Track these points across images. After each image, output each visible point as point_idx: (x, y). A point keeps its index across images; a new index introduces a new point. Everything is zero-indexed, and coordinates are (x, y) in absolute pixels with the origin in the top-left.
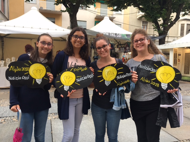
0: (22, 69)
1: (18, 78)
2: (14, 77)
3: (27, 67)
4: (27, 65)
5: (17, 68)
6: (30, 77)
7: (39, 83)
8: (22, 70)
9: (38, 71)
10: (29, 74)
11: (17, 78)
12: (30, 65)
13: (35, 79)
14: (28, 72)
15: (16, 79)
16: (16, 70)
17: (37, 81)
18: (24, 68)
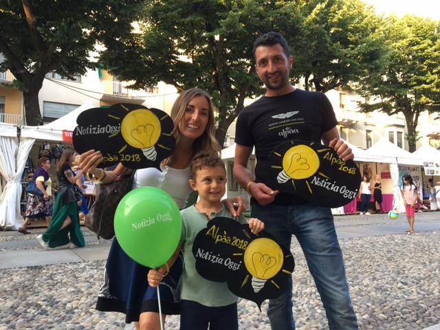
0: (232, 241)
1: (215, 260)
2: (210, 254)
4: (248, 235)
5: (223, 234)
6: (243, 266)
7: (257, 290)
8: (232, 244)
9: (266, 258)
10: (242, 258)
11: (214, 257)
12: (253, 238)
13: (251, 276)
14: (243, 252)
15: (211, 258)
16: (220, 238)
17: (253, 283)
18: (237, 240)
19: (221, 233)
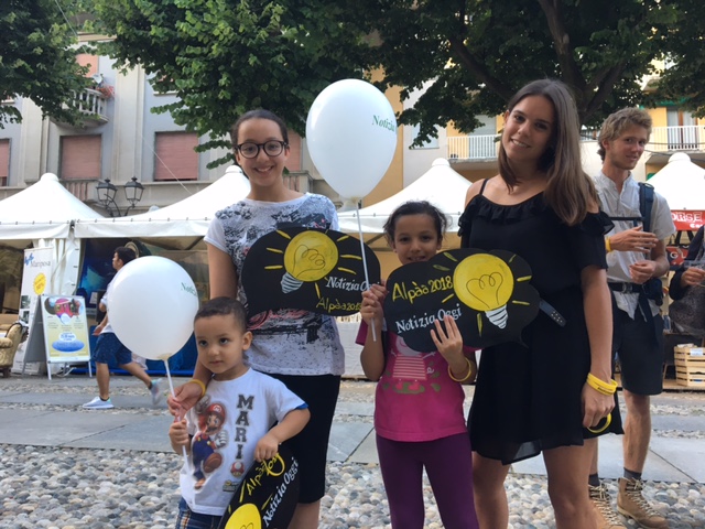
0: (429, 287)
1: (424, 322)
2: (413, 320)
3: (444, 274)
4: (444, 269)
5: (413, 287)
6: (464, 307)
7: (502, 324)
8: (433, 291)
9: (486, 279)
10: (456, 299)
11: (421, 319)
12: (452, 266)
13: (483, 313)
14: (452, 291)
15: (419, 323)
16: (412, 294)
17: (491, 320)
18: (435, 283)
19: (410, 287)
